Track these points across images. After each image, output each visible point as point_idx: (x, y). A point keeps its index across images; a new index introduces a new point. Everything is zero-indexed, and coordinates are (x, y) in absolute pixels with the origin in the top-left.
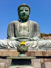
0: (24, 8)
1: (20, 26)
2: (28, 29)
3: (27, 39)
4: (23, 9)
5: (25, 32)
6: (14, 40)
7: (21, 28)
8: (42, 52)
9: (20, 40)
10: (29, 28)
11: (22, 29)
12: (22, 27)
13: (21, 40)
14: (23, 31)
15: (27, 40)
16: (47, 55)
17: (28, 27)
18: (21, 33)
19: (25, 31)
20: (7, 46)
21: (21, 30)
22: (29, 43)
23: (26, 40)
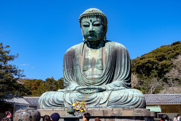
0: (91, 20)
1: (85, 58)
2: (100, 65)
3: (95, 89)
4: (89, 23)
5: (95, 73)
6: (73, 91)
7: (86, 65)
8: (103, 111)
9: (83, 91)
10: (102, 63)
11: (89, 66)
12: (90, 62)
13: (85, 92)
14: (91, 70)
15: (95, 91)
16: (109, 115)
17: (102, 60)
18: (88, 74)
19: (95, 69)
20: (63, 102)
21: (87, 68)
22: (96, 97)
23: (92, 91)
